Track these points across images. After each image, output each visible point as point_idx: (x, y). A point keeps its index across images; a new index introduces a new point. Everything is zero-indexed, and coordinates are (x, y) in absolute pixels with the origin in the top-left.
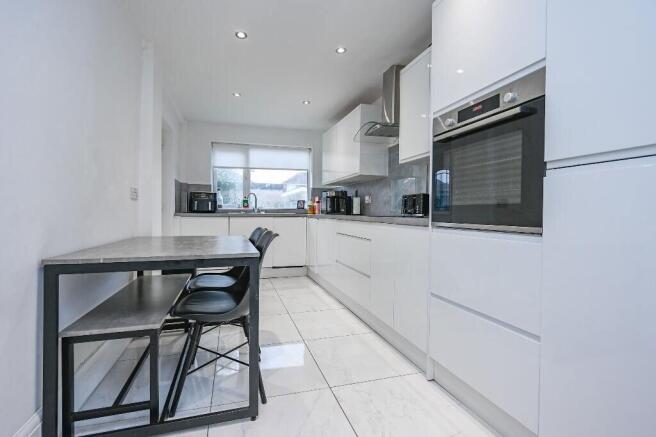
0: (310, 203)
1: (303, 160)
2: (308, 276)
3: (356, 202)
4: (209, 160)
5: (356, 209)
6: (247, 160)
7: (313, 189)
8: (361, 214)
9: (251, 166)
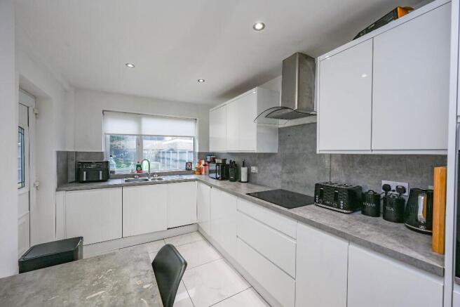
0: (197, 165)
1: (190, 128)
2: (198, 231)
3: (244, 171)
4: (100, 127)
5: (244, 177)
6: (140, 128)
7: (199, 153)
8: (247, 182)
9: (143, 133)
